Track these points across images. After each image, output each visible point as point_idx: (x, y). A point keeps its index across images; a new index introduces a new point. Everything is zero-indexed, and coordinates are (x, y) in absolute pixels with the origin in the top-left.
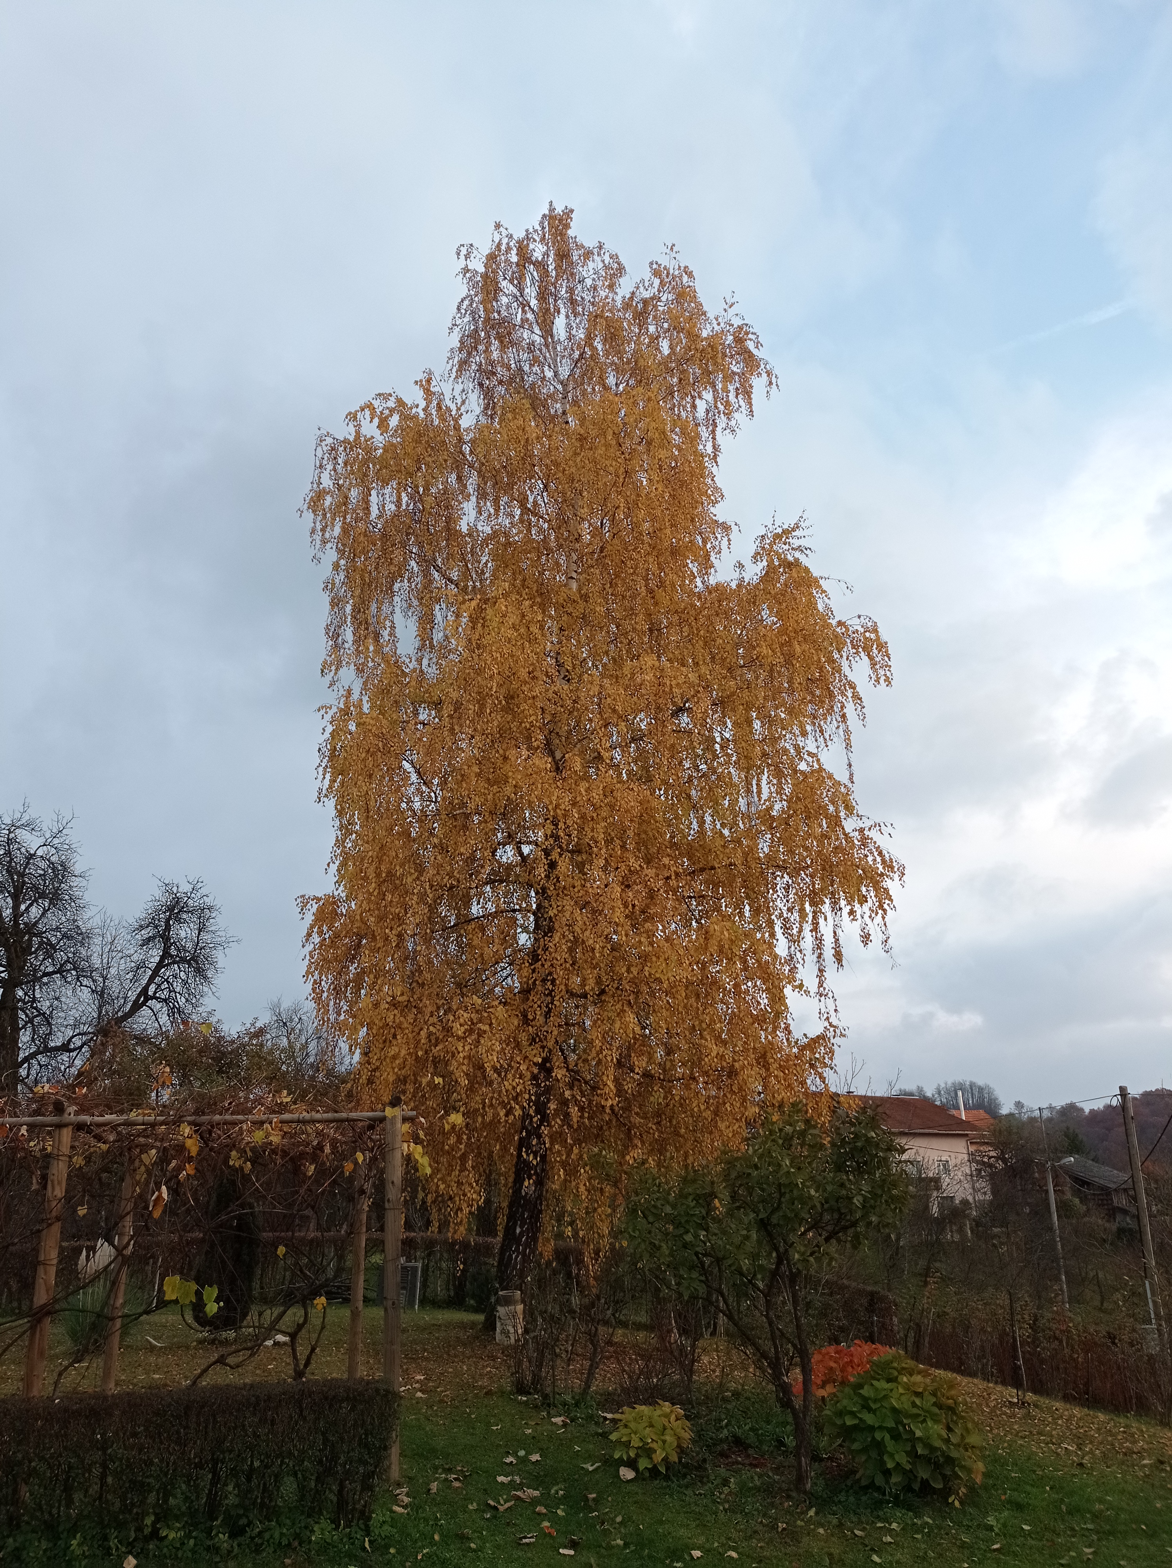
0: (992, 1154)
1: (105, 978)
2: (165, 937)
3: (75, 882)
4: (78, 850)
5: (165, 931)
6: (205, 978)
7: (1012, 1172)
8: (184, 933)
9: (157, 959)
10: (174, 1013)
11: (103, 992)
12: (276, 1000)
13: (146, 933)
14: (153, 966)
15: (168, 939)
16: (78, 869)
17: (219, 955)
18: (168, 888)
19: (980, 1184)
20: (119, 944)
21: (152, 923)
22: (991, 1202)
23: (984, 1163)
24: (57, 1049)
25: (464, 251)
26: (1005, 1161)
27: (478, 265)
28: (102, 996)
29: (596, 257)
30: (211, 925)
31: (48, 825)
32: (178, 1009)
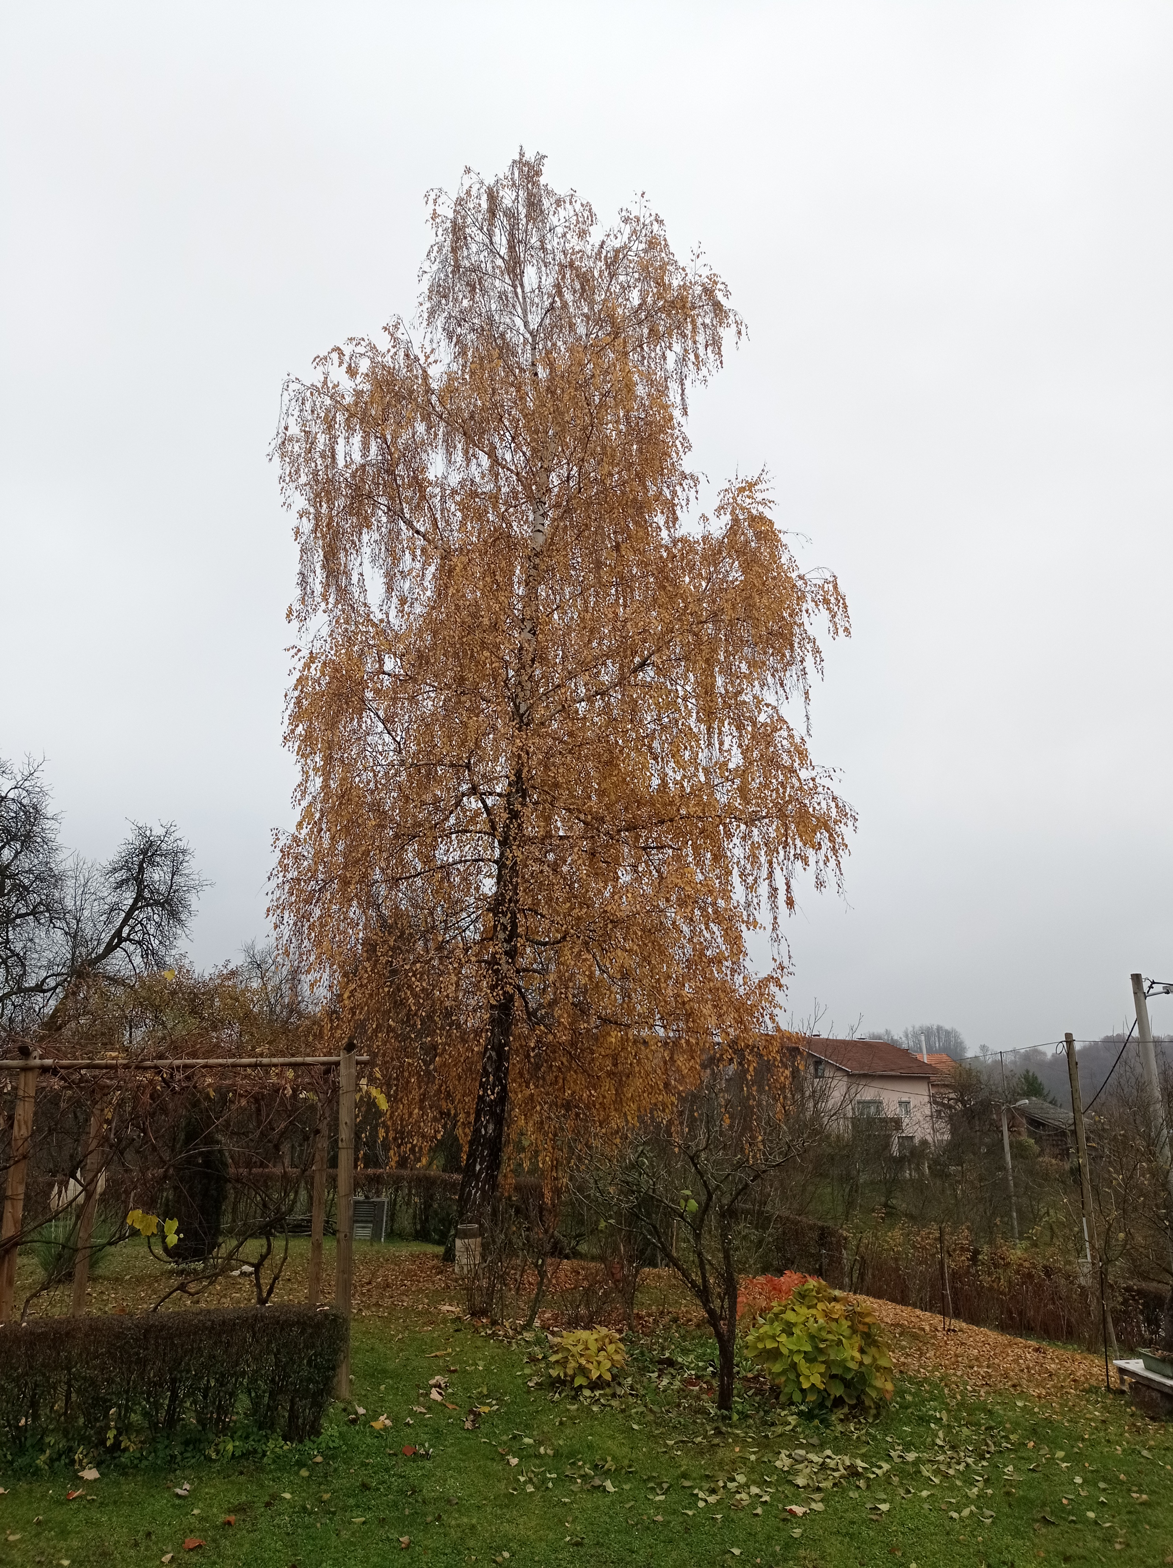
0: (952, 1096)
1: (78, 921)
2: (139, 880)
3: (48, 824)
4: (49, 793)
5: (139, 873)
6: (180, 921)
7: (970, 1114)
8: (157, 876)
9: (131, 902)
10: (147, 954)
11: (76, 933)
12: (250, 942)
13: (120, 875)
14: (126, 908)
15: (142, 881)
16: (49, 811)
17: (192, 899)
18: (141, 832)
19: (941, 1124)
20: (93, 886)
21: (126, 866)
22: (949, 1143)
23: (943, 1104)
24: (31, 989)
25: (433, 196)
26: (964, 1103)
27: (447, 211)
28: (75, 937)
29: (567, 205)
30: (185, 869)
31: (19, 768)
32: (152, 952)
